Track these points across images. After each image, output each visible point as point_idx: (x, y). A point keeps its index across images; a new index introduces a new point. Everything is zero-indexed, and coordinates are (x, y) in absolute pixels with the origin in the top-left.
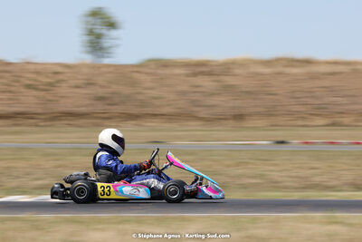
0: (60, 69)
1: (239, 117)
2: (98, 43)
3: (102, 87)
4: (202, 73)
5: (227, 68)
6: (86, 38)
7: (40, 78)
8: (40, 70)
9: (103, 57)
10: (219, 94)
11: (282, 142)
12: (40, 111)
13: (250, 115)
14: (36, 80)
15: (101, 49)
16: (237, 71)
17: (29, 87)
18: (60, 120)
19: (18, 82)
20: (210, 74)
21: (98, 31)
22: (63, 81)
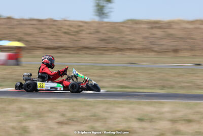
0: (81, 24)
1: (176, 51)
2: (102, 10)
3: (104, 34)
4: (156, 27)
5: (169, 24)
6: (95, 8)
7: (72, 29)
8: (71, 24)
9: (104, 18)
10: (165, 38)
11: (199, 65)
12: (71, 46)
13: (181, 50)
14: (68, 29)
15: (103, 13)
16: (175, 26)
17: (65, 33)
18: (81, 51)
19: (59, 30)
20: (160, 28)
21: (102, 4)
22: (83, 30)
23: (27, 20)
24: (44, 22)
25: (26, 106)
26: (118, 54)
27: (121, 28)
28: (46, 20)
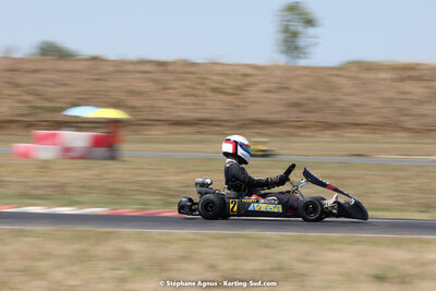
0: (249, 71)
2: (294, 42)
3: (297, 91)
4: (411, 78)
6: (281, 36)
7: (227, 81)
8: (227, 71)
9: (298, 57)
12: (226, 117)
14: (222, 83)
15: (297, 48)
17: (214, 90)
18: (249, 128)
19: (203, 84)
20: (419, 79)
21: (292, 28)
22: (253, 84)
23: (133, 63)
24: (171, 68)
25: (133, 246)
26: (327, 135)
27: (335, 79)
28: (174, 63)
